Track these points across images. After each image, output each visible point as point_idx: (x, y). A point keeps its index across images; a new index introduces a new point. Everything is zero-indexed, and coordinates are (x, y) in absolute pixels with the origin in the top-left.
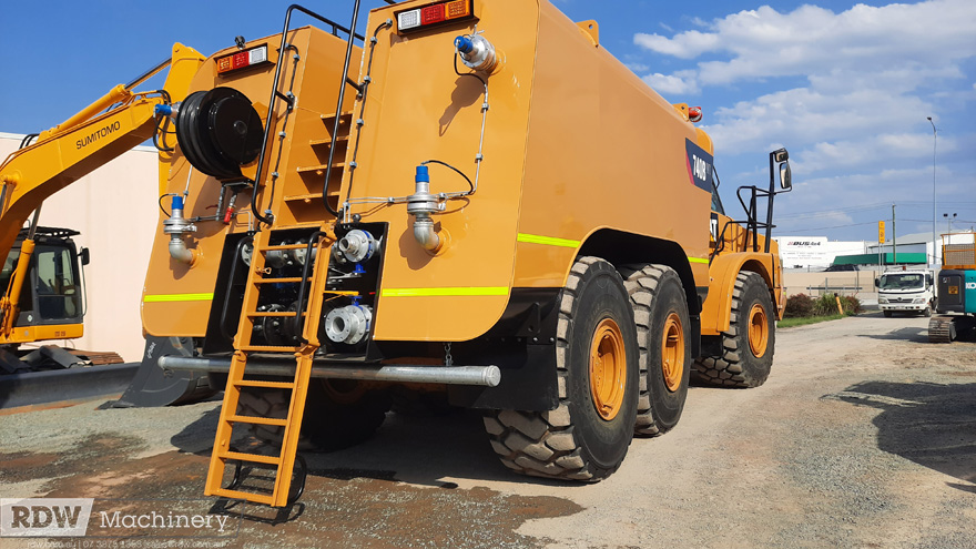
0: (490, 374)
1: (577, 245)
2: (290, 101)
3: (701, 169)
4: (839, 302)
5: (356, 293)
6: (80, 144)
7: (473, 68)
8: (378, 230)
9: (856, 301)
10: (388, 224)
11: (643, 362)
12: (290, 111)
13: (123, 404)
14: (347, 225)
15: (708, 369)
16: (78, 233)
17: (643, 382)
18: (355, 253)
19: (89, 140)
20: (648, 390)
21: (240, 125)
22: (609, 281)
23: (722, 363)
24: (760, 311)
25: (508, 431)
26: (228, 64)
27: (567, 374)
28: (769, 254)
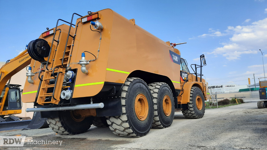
0: (101, 105)
1: (129, 73)
2: (58, 42)
3: (176, 59)
4: (236, 100)
5: (69, 87)
6: (20, 62)
7: (97, 29)
8: (75, 71)
9: (242, 100)
10: (77, 69)
11: (156, 107)
12: (58, 44)
13: (28, 129)
14: (68, 70)
15: (186, 113)
16: (21, 86)
17: (156, 113)
18: (69, 77)
19: (22, 60)
20: (158, 115)
21: (44, 48)
22: (141, 84)
23: (189, 112)
24: (199, 97)
25: (113, 123)
26: (45, 35)
27: (126, 107)
28: (202, 82)
